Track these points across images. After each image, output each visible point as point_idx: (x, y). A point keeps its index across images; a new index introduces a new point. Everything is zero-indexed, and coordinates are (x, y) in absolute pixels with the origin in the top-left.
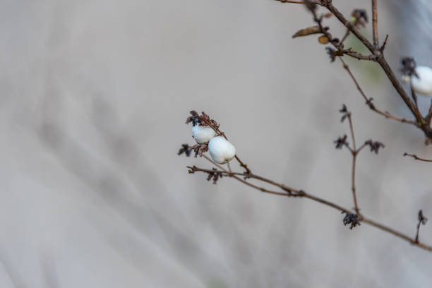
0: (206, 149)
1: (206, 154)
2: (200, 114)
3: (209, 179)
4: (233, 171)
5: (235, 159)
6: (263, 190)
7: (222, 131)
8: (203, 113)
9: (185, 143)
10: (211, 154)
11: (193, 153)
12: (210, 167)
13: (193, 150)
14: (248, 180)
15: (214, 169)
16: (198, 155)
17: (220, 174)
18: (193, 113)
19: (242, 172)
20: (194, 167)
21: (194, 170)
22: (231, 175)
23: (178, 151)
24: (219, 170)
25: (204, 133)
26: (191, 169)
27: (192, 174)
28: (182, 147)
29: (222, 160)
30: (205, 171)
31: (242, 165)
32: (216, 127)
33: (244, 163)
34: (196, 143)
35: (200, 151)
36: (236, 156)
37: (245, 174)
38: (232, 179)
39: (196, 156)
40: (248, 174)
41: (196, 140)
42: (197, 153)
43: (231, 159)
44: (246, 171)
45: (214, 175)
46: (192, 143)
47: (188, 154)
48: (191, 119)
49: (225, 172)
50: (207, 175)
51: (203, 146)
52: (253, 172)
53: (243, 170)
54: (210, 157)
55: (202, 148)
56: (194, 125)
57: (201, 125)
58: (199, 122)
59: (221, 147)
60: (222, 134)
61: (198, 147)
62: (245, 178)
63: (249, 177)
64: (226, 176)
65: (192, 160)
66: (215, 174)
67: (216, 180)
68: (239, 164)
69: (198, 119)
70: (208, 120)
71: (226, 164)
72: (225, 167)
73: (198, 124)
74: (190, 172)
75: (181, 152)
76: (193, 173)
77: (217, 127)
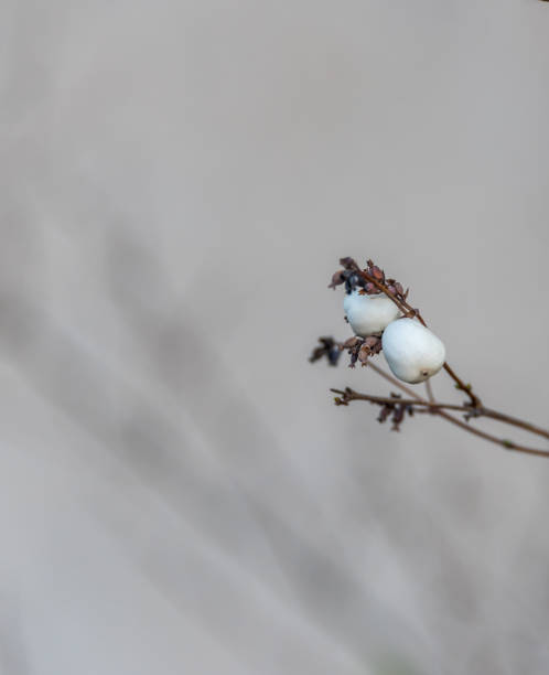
0: (377, 347)
1: (375, 359)
2: (363, 266)
3: (382, 419)
4: (439, 399)
5: (443, 370)
6: (509, 446)
7: (414, 307)
8: (370, 263)
9: (326, 334)
10: (388, 359)
11: (345, 357)
12: (385, 390)
13: (346, 351)
14: (473, 422)
15: (393, 396)
16: (358, 363)
17: (408, 407)
18: (348, 263)
19: (461, 404)
20: (348, 390)
21: (347, 397)
22: (435, 409)
23: (309, 354)
24: (405, 397)
25: (371, 310)
26: (340, 396)
27: (342, 407)
28: (318, 345)
29: (415, 374)
30: (374, 400)
31: (461, 386)
32: (399, 297)
33: (465, 382)
34: (353, 335)
35: (362, 354)
36: (445, 366)
37: (466, 407)
38: (438, 419)
39: (352, 366)
40: (474, 407)
41: (355, 328)
42: (355, 357)
43: (436, 372)
44: (467, 399)
45: (394, 409)
46: (343, 335)
47: (333, 359)
48: (342, 278)
49: (420, 403)
50: (378, 409)
51: (370, 342)
52: (487, 403)
53: (463, 398)
54: (385, 367)
55: (368, 345)
56: (349, 292)
57: (364, 291)
58: (361, 284)
59: (412, 344)
60: (414, 313)
61: (359, 344)
62: (467, 418)
63: (476, 416)
64: (422, 411)
65: (345, 374)
66: (397, 406)
67: (398, 420)
68: (454, 383)
69: (358, 278)
70: (382, 280)
71: (423, 385)
72: (420, 391)
73: (359, 288)
74: (338, 402)
75: (317, 355)
76: (345, 403)
77: (404, 297)
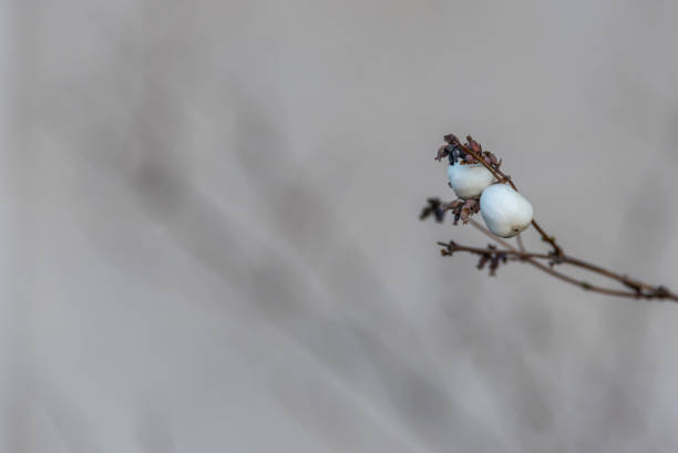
0: (476, 208)
1: (476, 217)
2: (463, 141)
3: (480, 266)
4: (529, 249)
5: (532, 226)
6: (587, 287)
7: (506, 174)
8: (469, 138)
9: (433, 195)
10: (485, 218)
11: (449, 216)
12: (483, 242)
13: (450, 211)
14: (557, 268)
15: (491, 247)
16: (460, 221)
17: (502, 256)
18: (450, 139)
19: (546, 253)
20: (452, 243)
21: (451, 248)
22: (525, 257)
23: (419, 211)
24: (500, 248)
25: (471, 177)
26: (445, 248)
27: (447, 257)
28: (425, 204)
29: (507, 230)
30: (473, 251)
31: (546, 239)
32: (493, 165)
33: (550, 234)
34: (456, 198)
35: (463, 213)
36: (533, 222)
37: (550, 255)
38: (526, 267)
39: (455, 223)
40: (557, 255)
41: (457, 192)
42: (458, 216)
43: (525, 228)
44: (551, 249)
45: (491, 258)
46: (448, 197)
47: (440, 217)
48: (445, 152)
49: (513, 252)
50: (476, 258)
51: (470, 203)
52: (568, 252)
53: (547, 249)
54: (483, 223)
55: (469, 206)
56: (452, 164)
57: (465, 162)
58: (462, 156)
59: (506, 205)
60: (506, 179)
61: (460, 205)
62: (552, 264)
63: (559, 262)
64: (514, 259)
65: (449, 229)
66: (494, 255)
67: (494, 267)
68: (539, 236)
69: (459, 151)
70: (479, 153)
71: (514, 239)
72: (512, 242)
73: (460, 160)
74: (444, 253)
75: (426, 214)
76: (450, 254)
77: (498, 166)
